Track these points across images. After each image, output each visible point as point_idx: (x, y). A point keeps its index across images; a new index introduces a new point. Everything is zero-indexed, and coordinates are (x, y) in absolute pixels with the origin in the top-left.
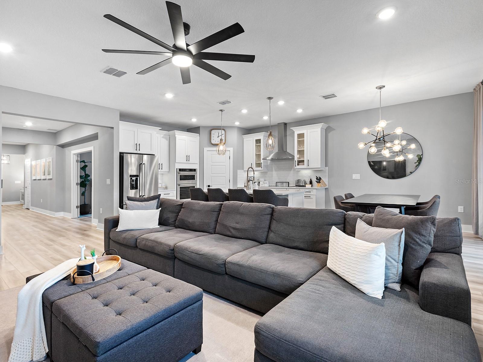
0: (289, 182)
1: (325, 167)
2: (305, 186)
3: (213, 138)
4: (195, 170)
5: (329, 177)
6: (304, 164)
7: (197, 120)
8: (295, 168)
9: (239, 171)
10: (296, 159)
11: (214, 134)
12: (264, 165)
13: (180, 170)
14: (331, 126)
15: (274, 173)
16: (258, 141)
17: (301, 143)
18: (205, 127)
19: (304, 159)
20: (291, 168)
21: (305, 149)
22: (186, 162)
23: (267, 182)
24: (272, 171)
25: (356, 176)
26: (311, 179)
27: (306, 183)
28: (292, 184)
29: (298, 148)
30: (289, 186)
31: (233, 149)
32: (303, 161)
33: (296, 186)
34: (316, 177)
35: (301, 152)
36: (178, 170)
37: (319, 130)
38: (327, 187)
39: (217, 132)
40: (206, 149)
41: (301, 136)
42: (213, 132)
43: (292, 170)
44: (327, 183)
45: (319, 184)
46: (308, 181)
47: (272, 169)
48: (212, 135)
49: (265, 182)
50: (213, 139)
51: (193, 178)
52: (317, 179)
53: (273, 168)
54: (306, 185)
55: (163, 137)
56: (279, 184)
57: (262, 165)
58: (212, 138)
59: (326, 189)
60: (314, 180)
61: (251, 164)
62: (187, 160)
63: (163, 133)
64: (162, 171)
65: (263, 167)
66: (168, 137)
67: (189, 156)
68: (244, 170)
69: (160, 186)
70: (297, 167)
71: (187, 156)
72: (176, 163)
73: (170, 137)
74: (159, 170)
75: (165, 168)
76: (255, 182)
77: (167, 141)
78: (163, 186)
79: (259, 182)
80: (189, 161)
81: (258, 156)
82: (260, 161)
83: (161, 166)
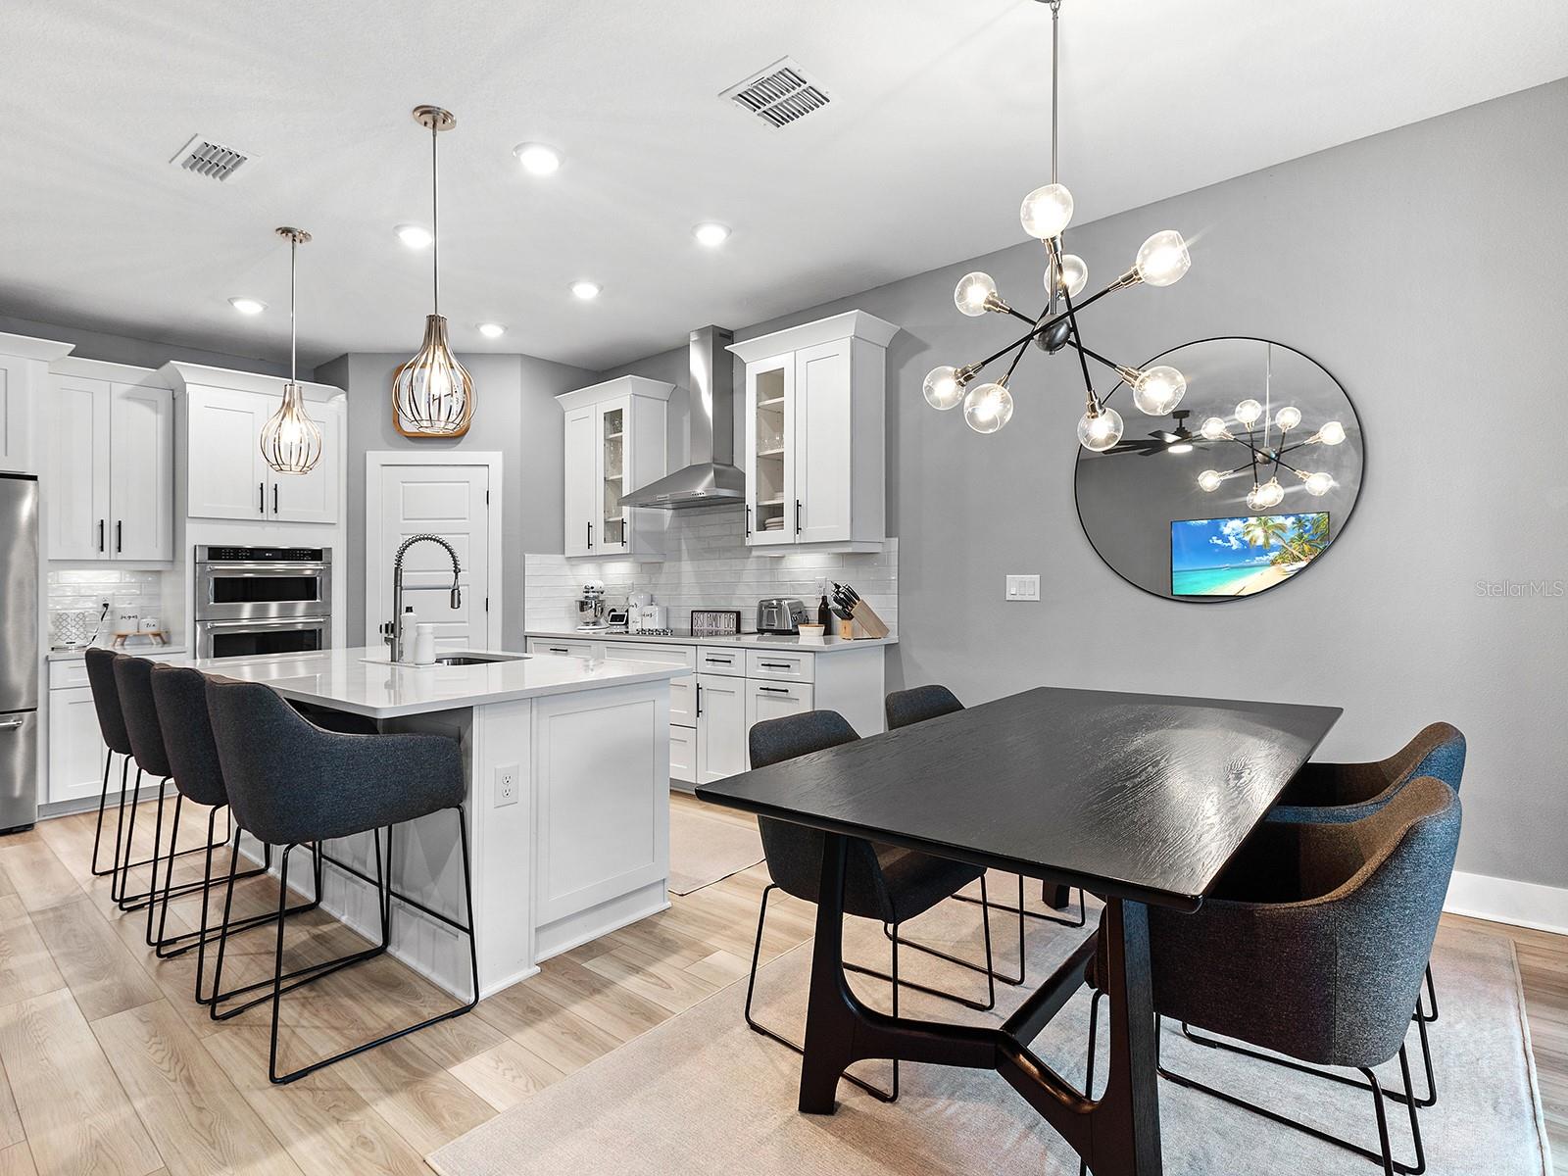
0: (738, 614)
1: (883, 539)
2: (797, 633)
4: (316, 555)
5: (905, 588)
6: (781, 525)
8: (749, 542)
9: (532, 561)
10: (751, 498)
12: (634, 531)
13: (216, 553)
14: (911, 332)
15: (687, 567)
16: (614, 418)
17: (773, 419)
18: (371, 357)
19: (782, 496)
21: (787, 450)
22: (255, 515)
23: (654, 609)
24: (680, 560)
25: (1022, 586)
26: (824, 599)
27: (800, 618)
29: (759, 445)
30: (738, 631)
31: (504, 454)
32: (777, 511)
33: (761, 631)
34: (836, 586)
35: (773, 466)
36: (203, 555)
37: (843, 349)
38: (893, 638)
40: (375, 458)
41: (773, 383)
43: (740, 552)
44: (890, 619)
45: (848, 622)
46: (812, 608)
47: (680, 550)
48: (403, 393)
51: (306, 589)
52: (838, 596)
53: (684, 547)
54: (800, 628)
55: (128, 397)
56: (703, 623)
57: (627, 529)
59: (888, 647)
61: (589, 526)
62: (262, 509)
63: (129, 376)
64: (120, 556)
65: (628, 542)
66: (164, 399)
67: (276, 489)
68: (568, 554)
69: (127, 627)
70: (757, 538)
71: (262, 489)
72: (187, 520)
73: (174, 399)
74: (104, 556)
75: (146, 541)
76: (614, 610)
77: (160, 417)
78: (144, 630)
79: (627, 611)
80: (276, 509)
81: (613, 485)
82: (621, 514)
83: (111, 537)
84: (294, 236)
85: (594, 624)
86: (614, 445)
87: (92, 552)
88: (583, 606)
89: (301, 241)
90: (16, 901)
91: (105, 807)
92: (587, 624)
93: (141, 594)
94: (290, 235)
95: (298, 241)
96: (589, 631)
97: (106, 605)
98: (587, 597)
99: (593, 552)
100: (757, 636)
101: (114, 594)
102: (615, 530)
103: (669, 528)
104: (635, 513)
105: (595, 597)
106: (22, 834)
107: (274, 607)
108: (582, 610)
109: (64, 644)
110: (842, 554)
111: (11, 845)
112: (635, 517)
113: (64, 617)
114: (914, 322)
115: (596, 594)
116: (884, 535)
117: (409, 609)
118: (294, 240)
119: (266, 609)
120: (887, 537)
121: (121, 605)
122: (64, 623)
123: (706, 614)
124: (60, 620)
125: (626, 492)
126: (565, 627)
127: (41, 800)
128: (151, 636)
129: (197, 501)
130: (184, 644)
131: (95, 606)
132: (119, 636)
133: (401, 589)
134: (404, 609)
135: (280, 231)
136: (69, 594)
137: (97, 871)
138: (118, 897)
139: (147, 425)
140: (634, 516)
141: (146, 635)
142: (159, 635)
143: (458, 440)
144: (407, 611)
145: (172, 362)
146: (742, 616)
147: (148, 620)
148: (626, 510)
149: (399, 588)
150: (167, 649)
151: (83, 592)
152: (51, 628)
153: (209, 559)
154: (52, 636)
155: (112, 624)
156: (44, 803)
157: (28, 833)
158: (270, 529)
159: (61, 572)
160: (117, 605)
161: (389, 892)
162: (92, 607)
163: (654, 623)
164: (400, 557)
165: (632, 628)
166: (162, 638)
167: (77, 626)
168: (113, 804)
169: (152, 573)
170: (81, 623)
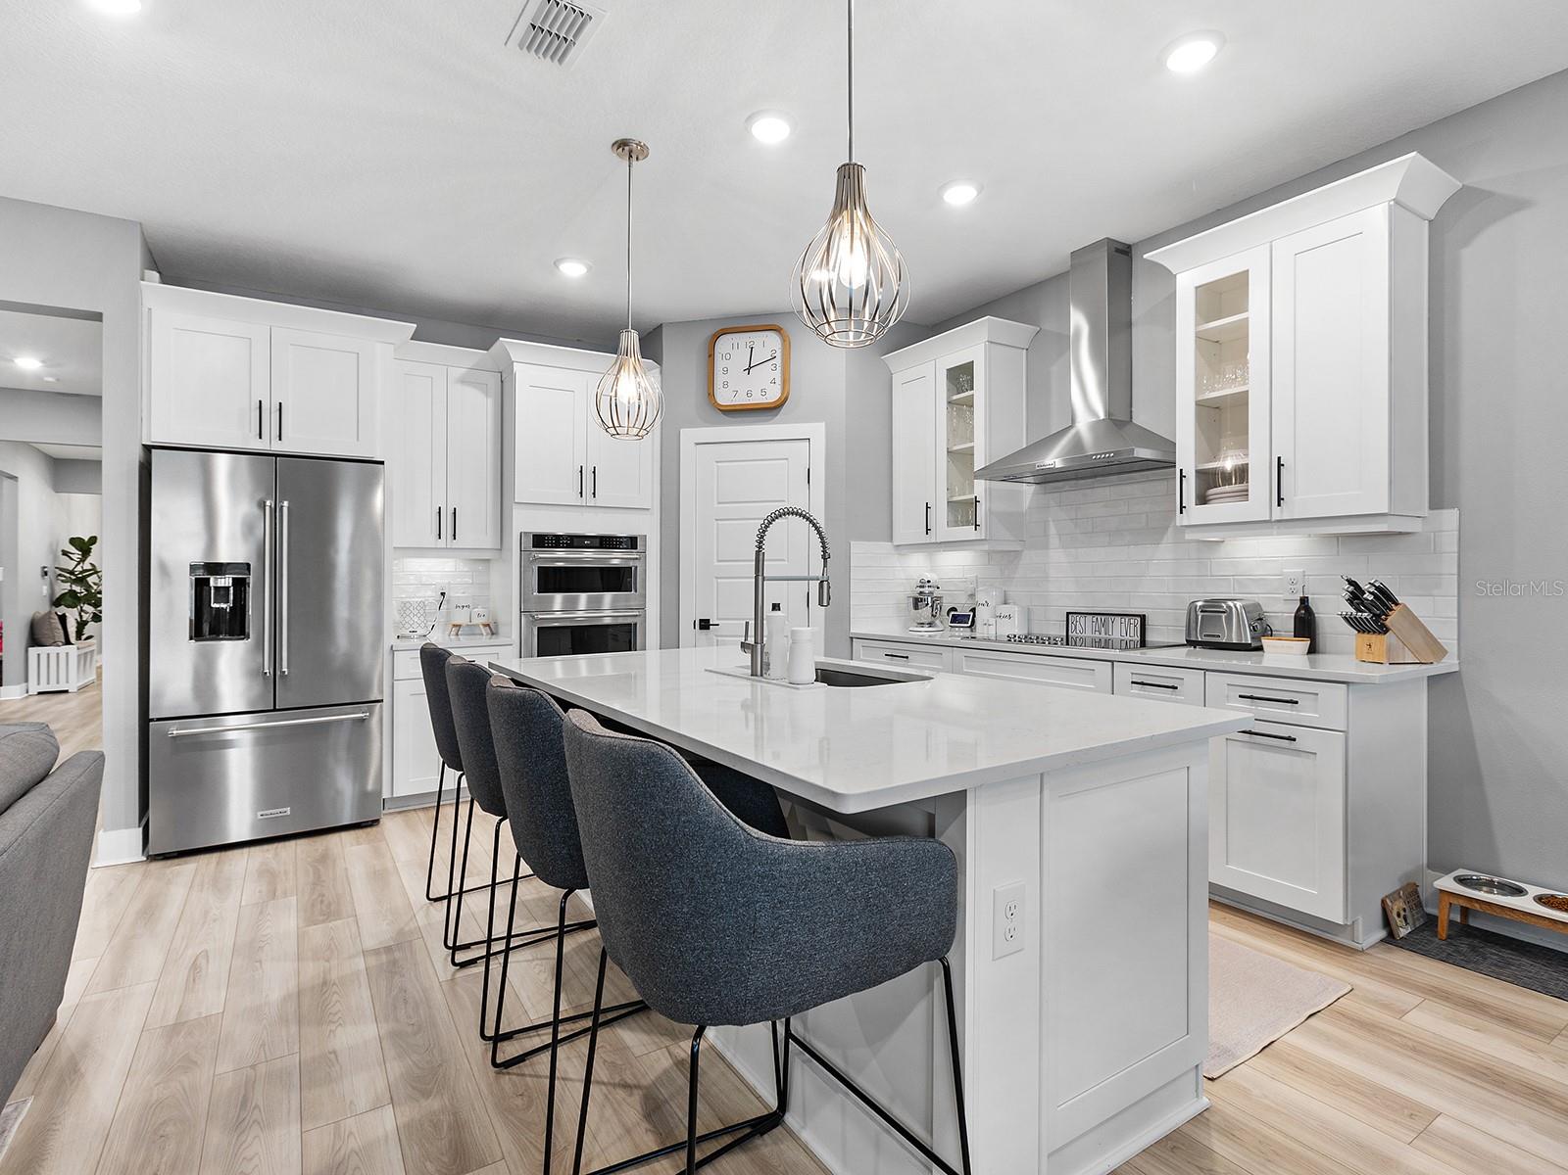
0: (1143, 618)
1: (1426, 512)
2: (1260, 649)
3: (725, 378)
4: (632, 542)
5: (1469, 586)
7: (589, 269)
8: (1181, 520)
9: (858, 550)
10: (1187, 460)
11: (728, 357)
12: (990, 512)
13: (540, 541)
14: (1487, 187)
15: (1057, 556)
16: (961, 377)
18: (686, 325)
19: (1247, 455)
20: (1157, 528)
21: (1255, 388)
22: (575, 500)
23: (1013, 609)
24: (1046, 547)
26: (1304, 601)
27: (1262, 628)
28: (1167, 627)
29: (1200, 384)
30: (1146, 642)
31: (826, 425)
33: (1191, 643)
34: (1351, 582)
36: (528, 543)
37: (1376, 218)
38: (1449, 663)
39: (742, 345)
40: (689, 436)
42: (724, 344)
43: (1170, 534)
44: (1447, 635)
45: (1374, 638)
46: (1283, 615)
47: (1046, 535)
48: (720, 364)
49: (1004, 610)
50: (726, 384)
51: (618, 580)
52: (1356, 596)
53: (1052, 530)
54: (1266, 642)
55: (463, 381)
56: (1085, 628)
57: (981, 509)
58: (720, 378)
59: (1432, 680)
60: (1331, 610)
61: (927, 507)
62: (581, 493)
63: (465, 358)
64: (456, 544)
65: (983, 526)
66: (493, 381)
67: (594, 472)
68: (896, 543)
69: (461, 617)
70: (1196, 514)
71: (581, 472)
72: (514, 506)
73: (502, 382)
74: (441, 543)
75: (477, 531)
76: (954, 609)
77: (490, 401)
78: (476, 621)
79: (973, 610)
80: (594, 494)
81: (960, 458)
82: (972, 491)
83: (448, 523)
84: (631, 151)
85: (930, 624)
86: (960, 408)
87: (431, 540)
88: (917, 603)
89: (637, 159)
90: (354, 929)
91: (441, 803)
92: (922, 624)
93: (472, 584)
94: (627, 148)
95: (634, 157)
96: (925, 633)
97: (443, 594)
98: (921, 593)
99: (931, 538)
100: (1185, 650)
101: (449, 583)
102: (964, 511)
103: (1029, 508)
104: (990, 488)
105: (931, 593)
106: (369, 830)
107: (583, 598)
108: (916, 607)
109: (407, 633)
110: (1338, 536)
111: (358, 844)
112: (990, 494)
113: (408, 605)
114: (1487, 174)
115: (931, 589)
116: (1427, 505)
117: (776, 607)
118: (631, 156)
119: (576, 601)
120: (1431, 507)
121: (456, 594)
122: (408, 612)
123: (1089, 617)
124: (405, 608)
125: (979, 464)
126: (893, 628)
127: (386, 795)
128: (481, 627)
129: (524, 487)
130: (510, 637)
131: (434, 594)
132: (454, 626)
133: (763, 580)
134: (768, 607)
135: (616, 147)
136: (412, 582)
137: (431, 897)
138: (450, 944)
139: (479, 407)
140: (989, 492)
141: (478, 625)
142: (488, 625)
143: (775, 412)
144: (773, 609)
145: (501, 339)
146: (1149, 621)
147: (479, 610)
148: (980, 487)
149: (760, 578)
150: (495, 641)
151: (424, 579)
152: (397, 617)
153: (534, 547)
154: (398, 625)
155: (448, 614)
156: (390, 796)
157: (374, 829)
158: (589, 515)
159: (405, 560)
160: (452, 594)
161: (789, 1035)
162: (431, 596)
163: (1016, 628)
164: (762, 537)
165: (981, 630)
166: (491, 630)
167: (419, 615)
168: (448, 800)
169: (482, 562)
170: (422, 612)
